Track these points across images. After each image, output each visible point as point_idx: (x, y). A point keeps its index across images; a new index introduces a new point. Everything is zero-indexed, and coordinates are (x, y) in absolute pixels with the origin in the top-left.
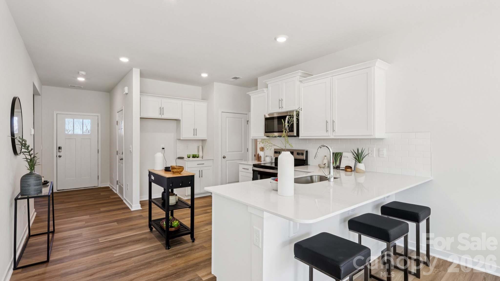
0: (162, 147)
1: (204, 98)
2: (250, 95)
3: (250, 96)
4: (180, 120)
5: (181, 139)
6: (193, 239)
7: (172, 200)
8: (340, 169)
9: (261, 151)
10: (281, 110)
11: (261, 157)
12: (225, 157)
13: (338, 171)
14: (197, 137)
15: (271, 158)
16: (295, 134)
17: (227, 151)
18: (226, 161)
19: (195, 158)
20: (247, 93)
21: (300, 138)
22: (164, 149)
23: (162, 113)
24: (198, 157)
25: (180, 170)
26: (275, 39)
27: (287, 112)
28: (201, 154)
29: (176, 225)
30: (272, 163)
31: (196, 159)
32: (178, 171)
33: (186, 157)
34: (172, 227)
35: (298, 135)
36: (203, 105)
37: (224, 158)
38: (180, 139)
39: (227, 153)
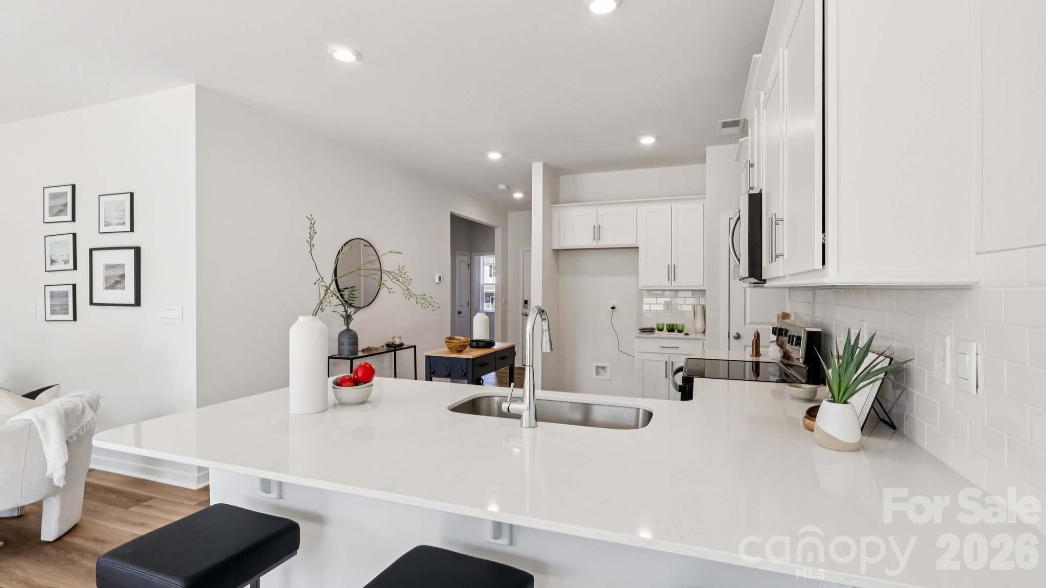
0: (611, 306)
4: (638, 247)
5: (640, 288)
12: (738, 336)
14: (677, 283)
17: (748, 320)
18: (746, 346)
19: (673, 331)
22: (614, 310)
23: (598, 238)
24: (680, 332)
28: (698, 324)
36: (693, 208)
37: (735, 338)
39: (747, 326)
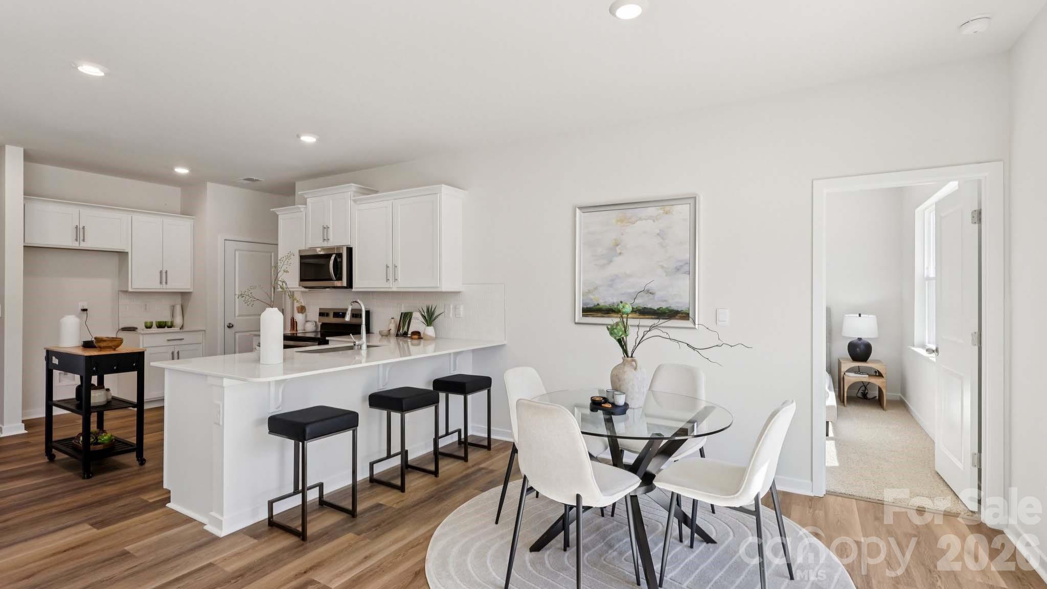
0: (80, 308)
1: (187, 211)
2: (278, 213)
3: (277, 216)
4: (127, 253)
5: (130, 290)
6: (142, 461)
7: (97, 397)
8: (407, 337)
9: (299, 312)
10: (326, 244)
11: (297, 323)
12: (231, 325)
13: (405, 339)
14: (169, 286)
15: (314, 324)
16: (345, 284)
17: (237, 314)
18: (236, 332)
19: (164, 327)
20: (272, 210)
21: (353, 290)
22: (85, 312)
23: (82, 238)
24: (170, 327)
25: (115, 343)
26: (298, 136)
27: (333, 248)
28: (178, 320)
29: (106, 440)
30: (316, 332)
31: (166, 329)
32: (110, 344)
33: (141, 326)
34: (97, 443)
35: (350, 285)
36: (184, 225)
37: (229, 327)
38: (126, 292)
39: (237, 318)
